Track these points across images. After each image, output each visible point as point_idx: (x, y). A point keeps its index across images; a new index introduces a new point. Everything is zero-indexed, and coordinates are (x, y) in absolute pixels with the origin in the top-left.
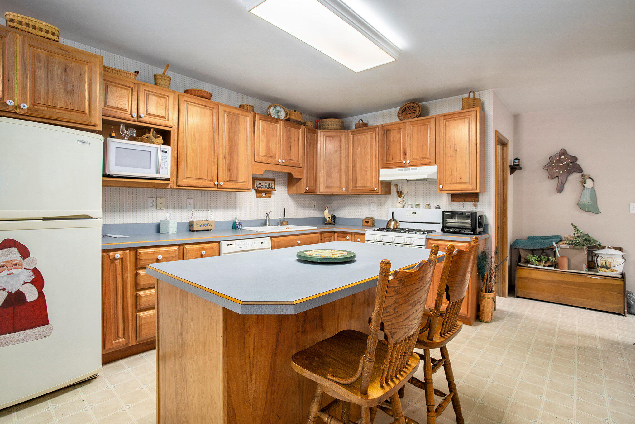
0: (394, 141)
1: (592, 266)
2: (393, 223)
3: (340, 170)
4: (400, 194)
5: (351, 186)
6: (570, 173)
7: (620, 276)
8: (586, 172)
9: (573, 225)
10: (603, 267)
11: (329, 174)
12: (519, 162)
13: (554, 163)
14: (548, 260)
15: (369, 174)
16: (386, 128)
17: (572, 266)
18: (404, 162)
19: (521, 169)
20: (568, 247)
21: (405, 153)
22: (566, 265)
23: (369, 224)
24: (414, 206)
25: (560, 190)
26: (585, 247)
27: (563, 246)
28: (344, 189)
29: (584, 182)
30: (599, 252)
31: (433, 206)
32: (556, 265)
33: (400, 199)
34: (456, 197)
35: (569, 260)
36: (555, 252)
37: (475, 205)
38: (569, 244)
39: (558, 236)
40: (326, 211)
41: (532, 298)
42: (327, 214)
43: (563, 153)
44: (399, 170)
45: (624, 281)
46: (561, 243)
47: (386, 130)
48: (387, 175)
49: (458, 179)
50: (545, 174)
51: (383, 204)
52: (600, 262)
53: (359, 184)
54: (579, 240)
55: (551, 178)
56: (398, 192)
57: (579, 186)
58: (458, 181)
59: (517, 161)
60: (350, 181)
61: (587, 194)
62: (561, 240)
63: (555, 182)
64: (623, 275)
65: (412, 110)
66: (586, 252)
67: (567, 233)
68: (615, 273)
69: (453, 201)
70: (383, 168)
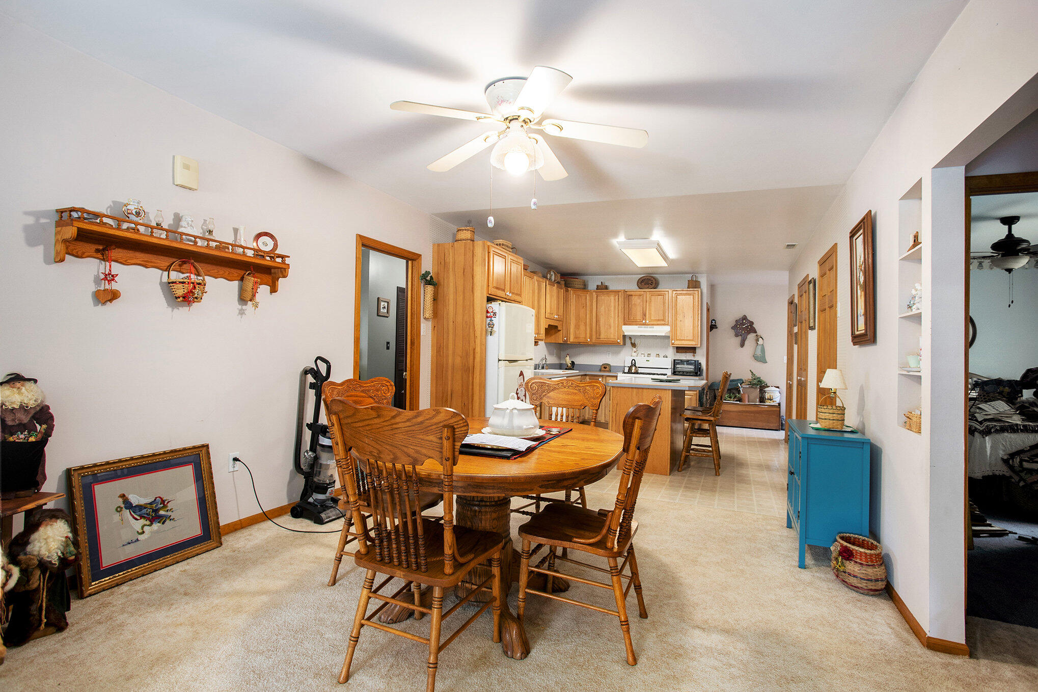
0: (635, 304)
1: (762, 400)
2: (634, 368)
3: (585, 324)
4: (634, 345)
5: (594, 337)
6: (749, 333)
7: (777, 405)
8: (759, 333)
9: (750, 371)
10: (768, 399)
11: (577, 327)
12: (715, 323)
13: (738, 325)
14: (735, 396)
15: (612, 328)
16: (628, 293)
17: (750, 401)
18: (644, 321)
19: (717, 328)
20: (748, 386)
21: (645, 315)
22: (747, 401)
23: (607, 369)
24: (646, 355)
25: (742, 345)
26: (758, 386)
27: (745, 386)
28: (589, 340)
29: (757, 340)
30: (766, 389)
31: (661, 355)
32: (740, 400)
33: (634, 349)
34: (680, 349)
35: (748, 396)
36: (740, 390)
37: (694, 356)
38: (749, 384)
39: (741, 380)
40: (568, 358)
41: (725, 425)
42: (568, 361)
43: (745, 318)
44: (638, 327)
45: (780, 408)
46: (744, 384)
47: (628, 296)
48: (629, 330)
49: (686, 337)
50: (732, 333)
51: (617, 353)
52: (767, 396)
53: (602, 336)
54: (755, 382)
55: (737, 335)
56: (631, 343)
57: (754, 343)
58: (685, 339)
59: (714, 322)
60: (594, 333)
61: (759, 348)
62: (743, 383)
63: (739, 339)
64: (779, 404)
65: (650, 282)
66: (758, 390)
67: (747, 377)
68: (775, 403)
69: (677, 352)
70: (625, 324)
